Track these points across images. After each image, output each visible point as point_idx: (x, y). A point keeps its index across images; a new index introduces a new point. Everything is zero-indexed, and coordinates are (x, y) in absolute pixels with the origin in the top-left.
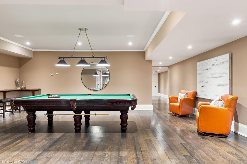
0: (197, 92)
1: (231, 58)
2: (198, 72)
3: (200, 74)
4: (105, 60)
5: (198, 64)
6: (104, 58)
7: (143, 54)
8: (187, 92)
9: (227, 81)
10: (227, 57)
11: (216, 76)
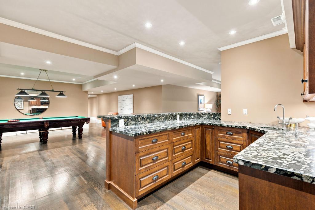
0: (119, 112)
1: (133, 97)
2: (119, 102)
3: (120, 102)
4: (63, 94)
5: (119, 97)
6: (63, 92)
7: (81, 86)
8: (113, 113)
9: (132, 107)
10: (132, 96)
11: (128, 104)
